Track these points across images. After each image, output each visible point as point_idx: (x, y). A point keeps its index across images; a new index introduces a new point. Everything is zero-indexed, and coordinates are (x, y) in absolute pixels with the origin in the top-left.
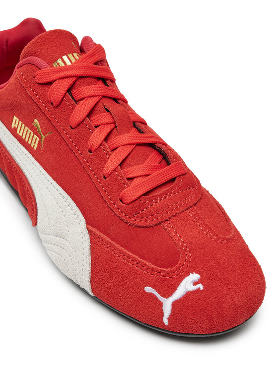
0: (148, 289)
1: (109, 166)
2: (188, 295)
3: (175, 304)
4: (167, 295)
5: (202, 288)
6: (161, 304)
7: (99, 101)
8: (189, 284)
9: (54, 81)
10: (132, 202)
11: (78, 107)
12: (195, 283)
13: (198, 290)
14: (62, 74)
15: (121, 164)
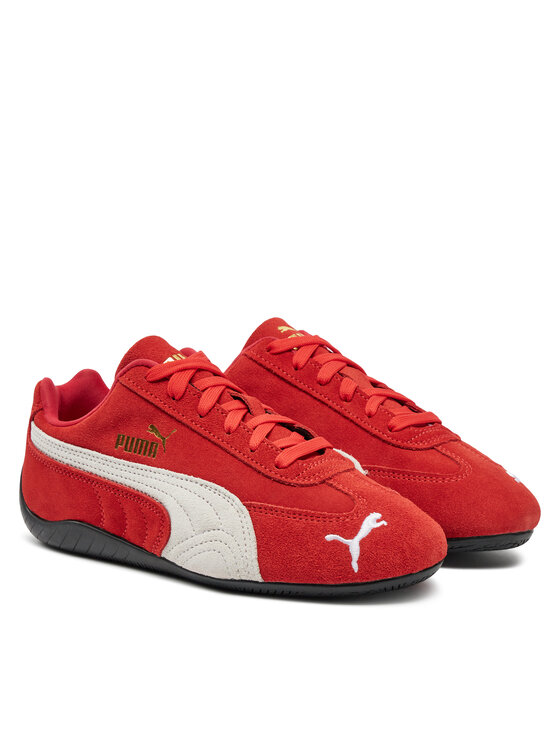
0: (329, 537)
1: (255, 440)
2: (374, 532)
3: (362, 543)
4: (351, 536)
5: (386, 524)
6: (347, 548)
7: (223, 391)
8: (371, 522)
9: (171, 375)
10: (290, 465)
11: (204, 395)
12: (378, 521)
13: (383, 526)
14: (180, 367)
15: (268, 436)
